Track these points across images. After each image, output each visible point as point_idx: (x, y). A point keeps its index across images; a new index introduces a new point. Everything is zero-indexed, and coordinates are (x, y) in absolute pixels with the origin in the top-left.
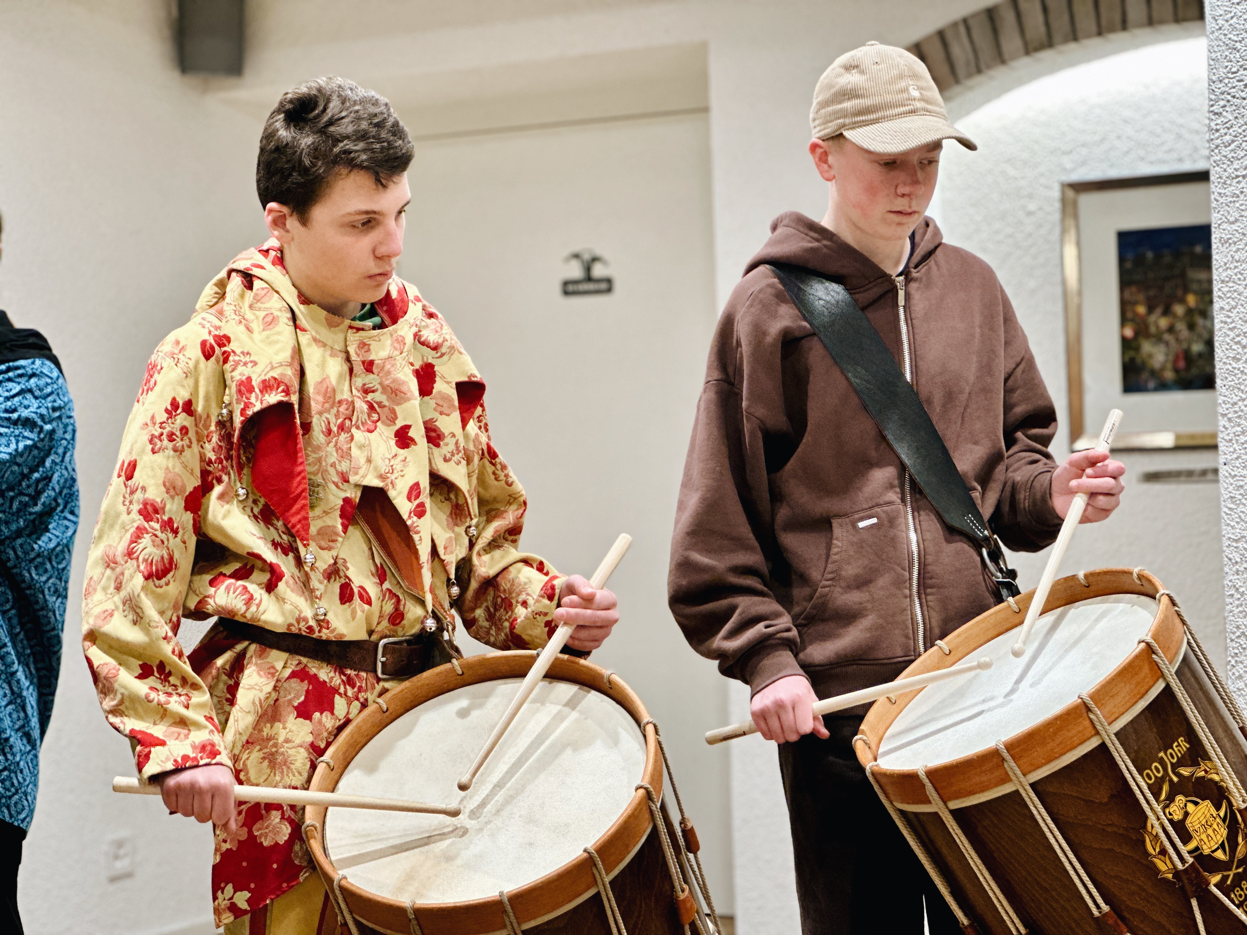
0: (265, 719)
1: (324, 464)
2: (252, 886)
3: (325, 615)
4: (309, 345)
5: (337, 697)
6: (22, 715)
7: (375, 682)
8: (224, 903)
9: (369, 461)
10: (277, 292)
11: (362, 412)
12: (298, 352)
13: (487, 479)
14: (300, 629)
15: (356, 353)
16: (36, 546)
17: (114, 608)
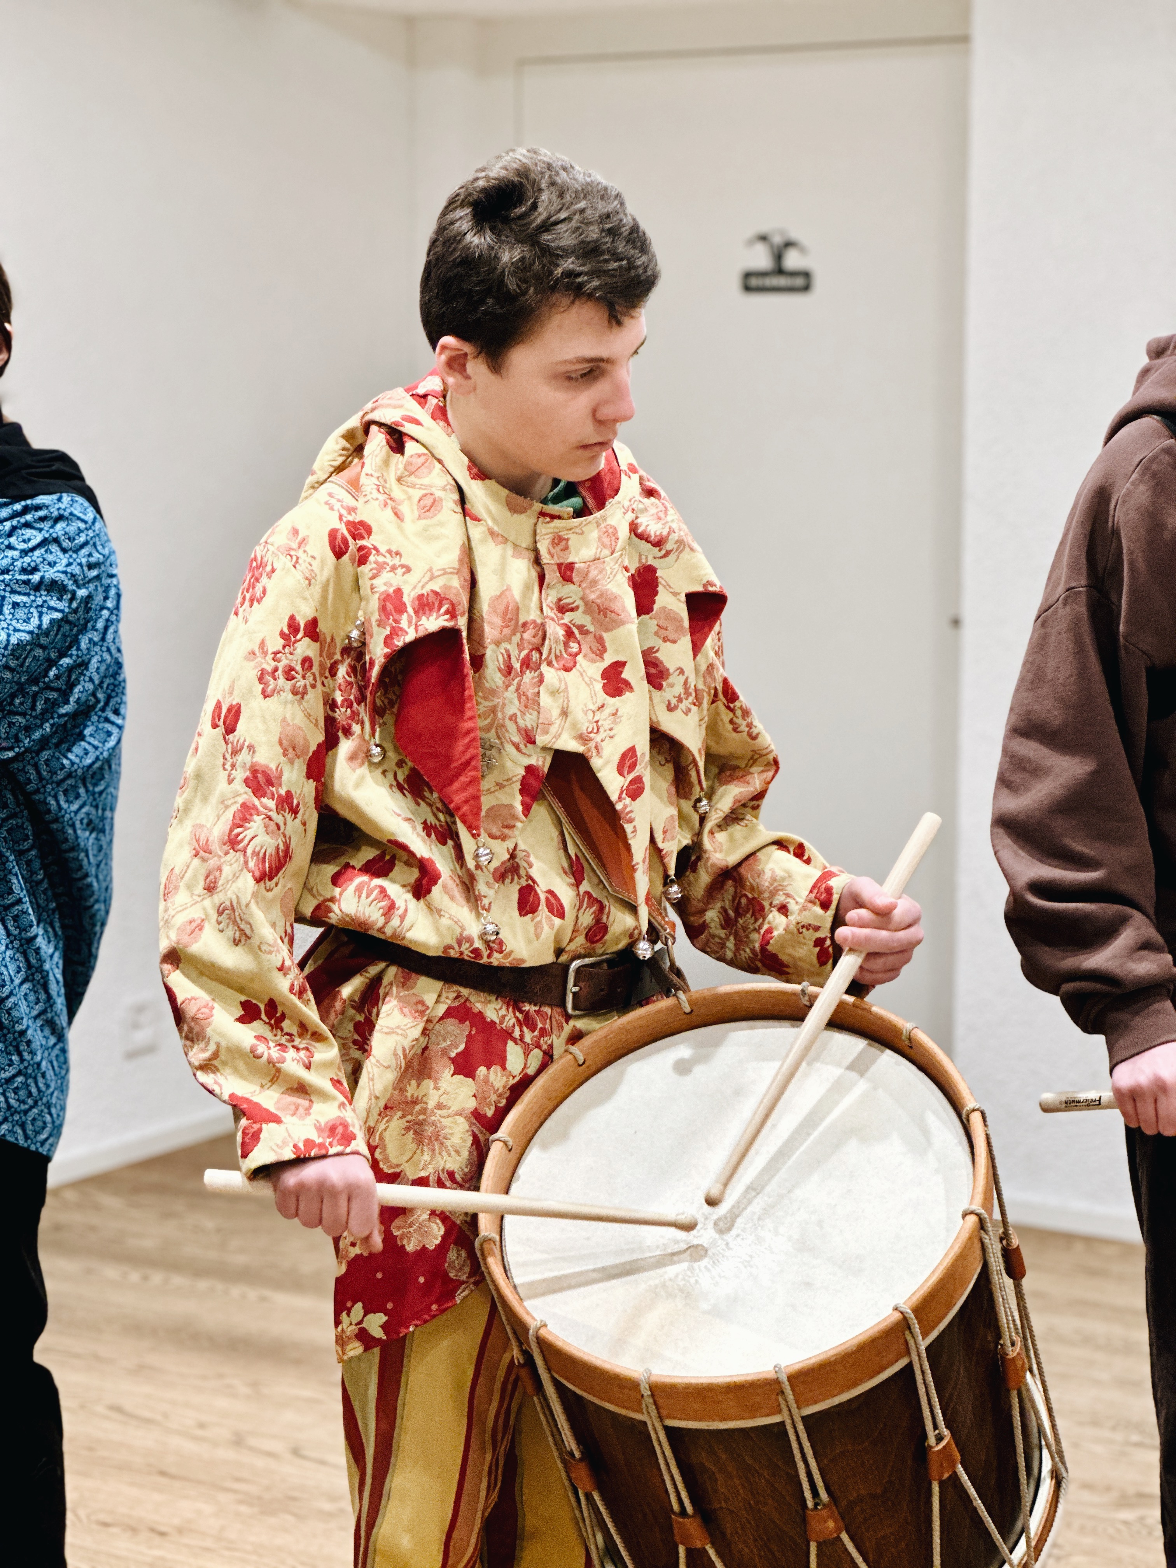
0: (409, 1075)
1: (500, 715)
2: (390, 1306)
3: (498, 934)
4: (483, 541)
5: (510, 1043)
6: (43, 996)
7: (563, 1020)
8: (352, 1330)
9: (564, 713)
10: (440, 461)
11: (557, 641)
12: (468, 551)
13: (721, 730)
14: (462, 953)
15: (549, 553)
16: (65, 762)
17: (203, 917)
